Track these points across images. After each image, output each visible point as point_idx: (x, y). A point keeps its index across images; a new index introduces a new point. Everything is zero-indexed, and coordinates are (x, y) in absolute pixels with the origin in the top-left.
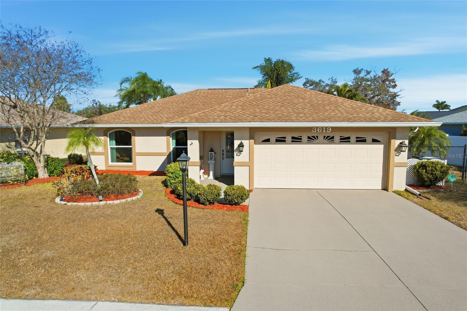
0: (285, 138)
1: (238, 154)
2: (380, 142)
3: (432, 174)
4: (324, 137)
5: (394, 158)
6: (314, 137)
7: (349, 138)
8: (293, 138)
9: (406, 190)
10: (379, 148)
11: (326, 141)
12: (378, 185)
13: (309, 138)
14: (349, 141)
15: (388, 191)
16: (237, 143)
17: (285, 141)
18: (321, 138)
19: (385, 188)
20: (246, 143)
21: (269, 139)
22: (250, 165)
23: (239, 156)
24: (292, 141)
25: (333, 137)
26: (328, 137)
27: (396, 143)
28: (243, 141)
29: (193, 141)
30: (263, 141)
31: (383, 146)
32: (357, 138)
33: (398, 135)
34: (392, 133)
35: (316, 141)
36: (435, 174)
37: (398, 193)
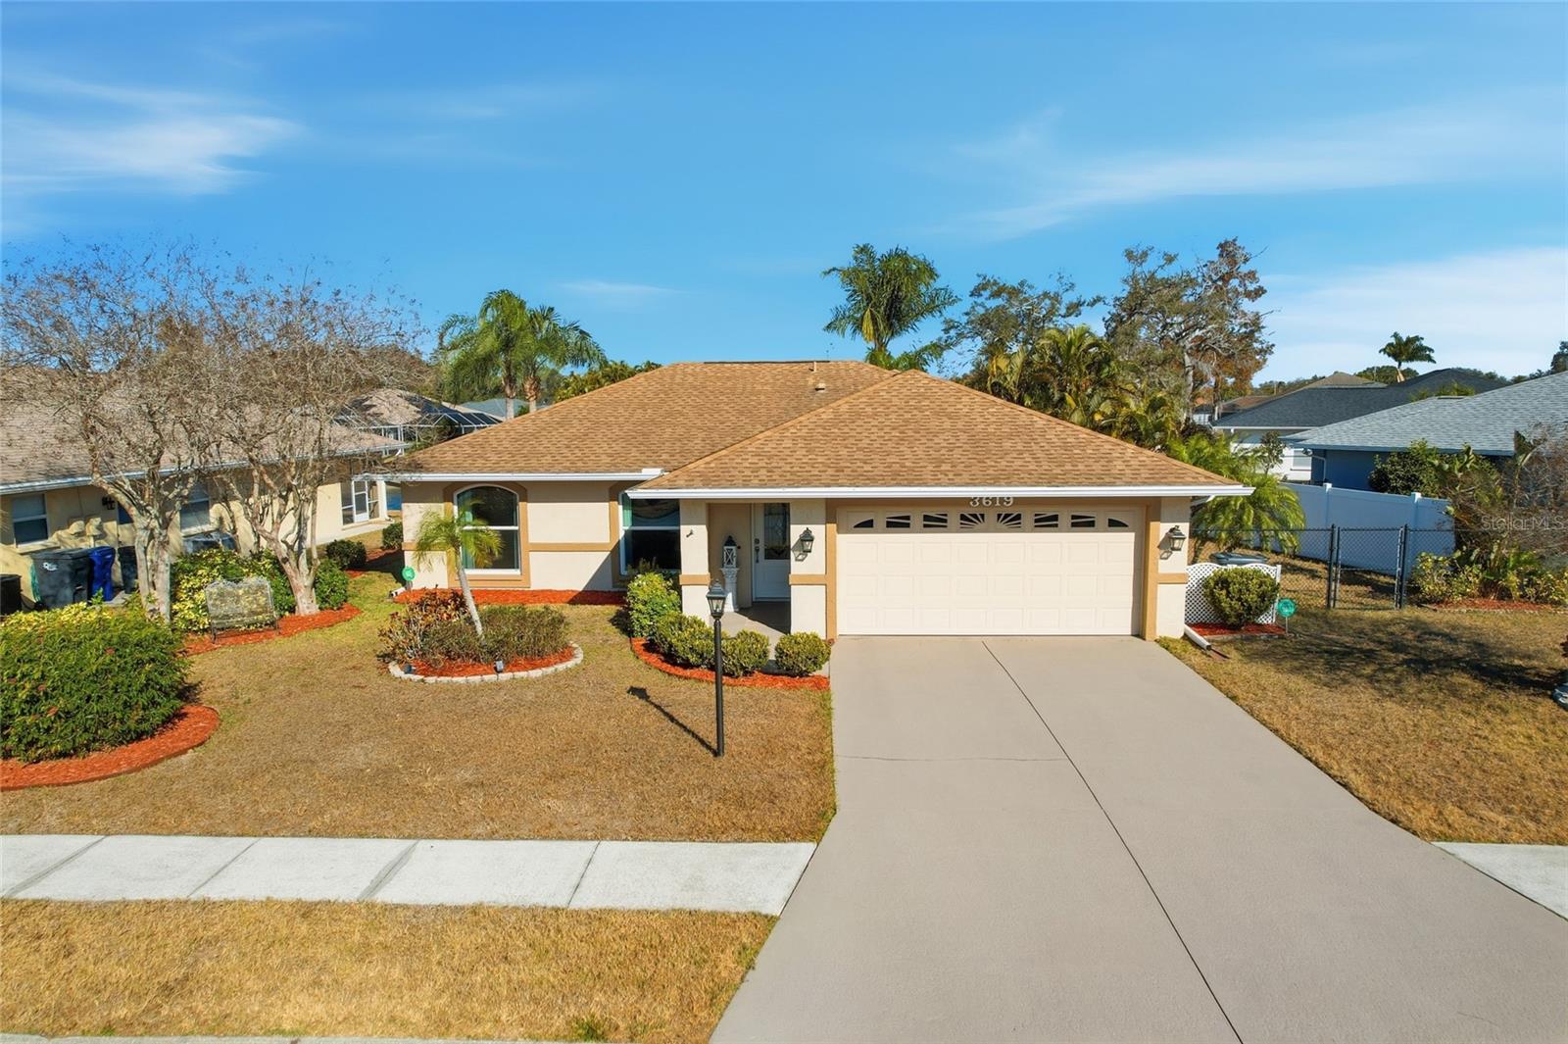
0: (908, 518)
1: (800, 557)
2: (1125, 525)
3: (1239, 599)
4: (999, 515)
5: (1156, 564)
6: (975, 516)
7: (1055, 518)
8: (926, 518)
9: (1186, 637)
10: (1126, 540)
11: (1001, 525)
12: (1125, 627)
13: (963, 517)
14: (1056, 525)
15: (1144, 639)
16: (796, 532)
17: (908, 525)
18: (991, 517)
19: (1139, 633)
20: (818, 531)
21: (872, 521)
22: (827, 581)
23: (802, 560)
24: (925, 526)
25: (1018, 517)
26: (1007, 516)
27: (1161, 529)
28: (811, 527)
29: (693, 528)
30: (857, 526)
31: (1132, 535)
32: (1074, 517)
33: (1164, 511)
34: (1152, 508)
35: (980, 525)
36: (1246, 601)
37: (1165, 644)
